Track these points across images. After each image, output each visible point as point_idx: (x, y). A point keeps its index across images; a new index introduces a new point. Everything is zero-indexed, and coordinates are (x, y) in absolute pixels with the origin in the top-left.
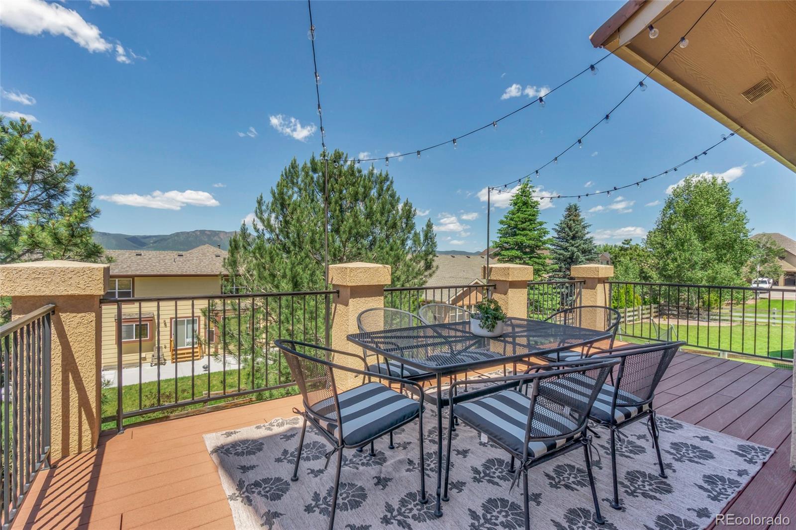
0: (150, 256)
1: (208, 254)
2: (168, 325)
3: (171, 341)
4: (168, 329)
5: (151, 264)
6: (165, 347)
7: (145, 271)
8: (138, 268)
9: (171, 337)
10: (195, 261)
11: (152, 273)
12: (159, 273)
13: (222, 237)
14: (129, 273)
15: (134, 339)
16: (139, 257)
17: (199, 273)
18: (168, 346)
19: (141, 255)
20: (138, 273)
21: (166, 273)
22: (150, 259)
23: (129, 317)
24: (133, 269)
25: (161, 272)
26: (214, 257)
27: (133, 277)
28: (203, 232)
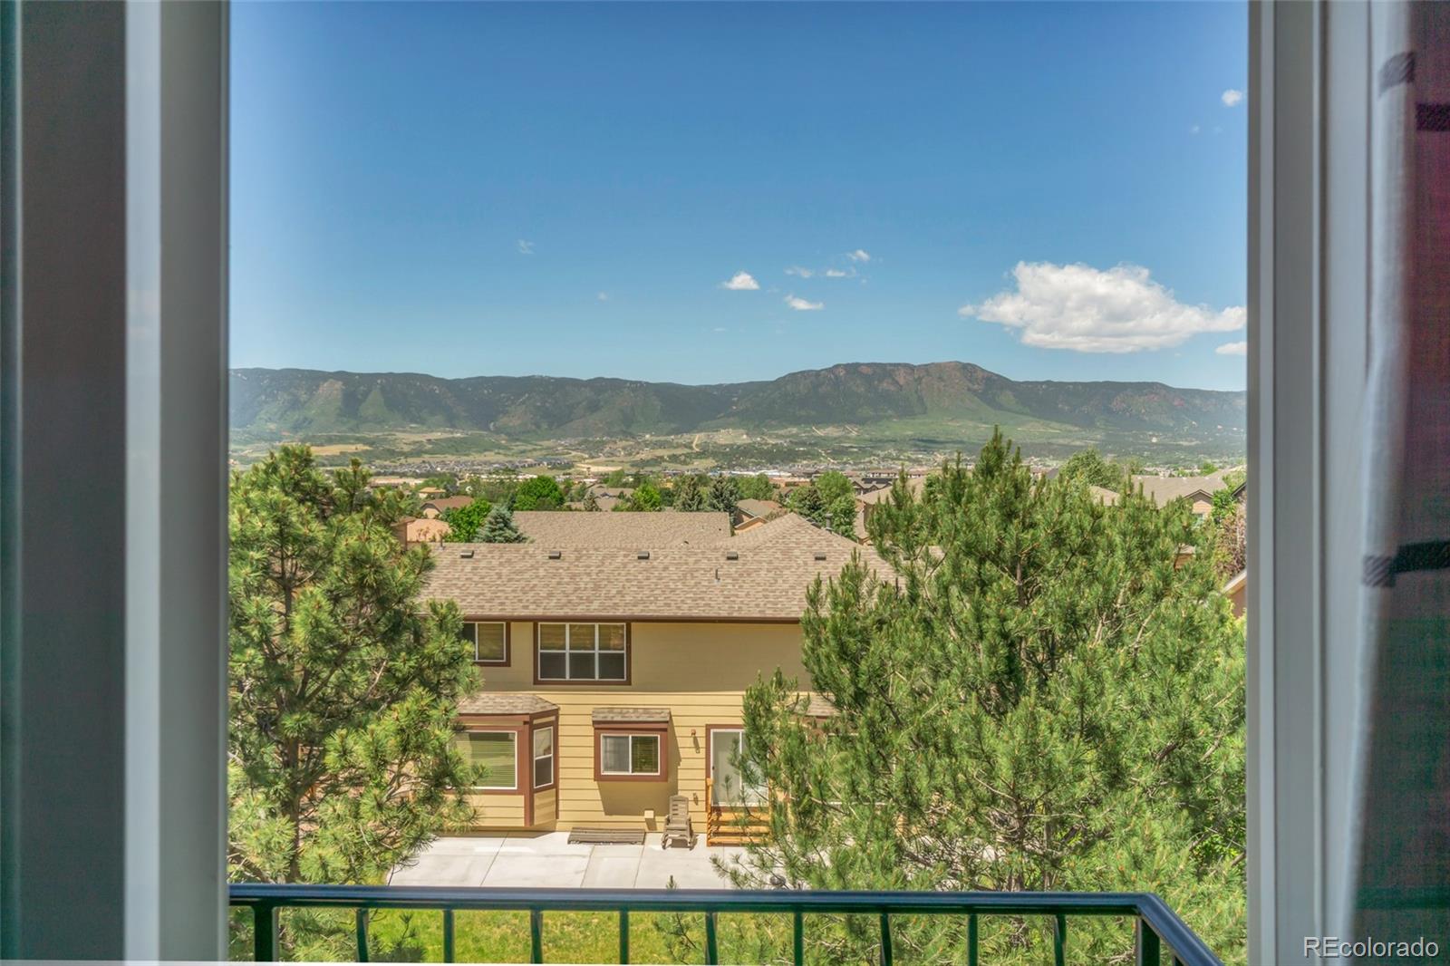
0: (667, 561)
1: (797, 552)
2: (702, 743)
3: (707, 787)
4: (703, 751)
5: (667, 586)
6: (696, 800)
7: (653, 607)
8: (639, 597)
9: (708, 776)
10: (763, 573)
11: (667, 613)
12: (680, 614)
13: (902, 382)
14: (619, 613)
15: (630, 773)
16: (643, 563)
17: (769, 614)
18: (701, 796)
19: (647, 558)
20: (637, 611)
21: (695, 613)
22: (666, 569)
23: (618, 718)
24: (628, 598)
25: (684, 611)
26: (811, 560)
27: (629, 621)
28: (853, 369)
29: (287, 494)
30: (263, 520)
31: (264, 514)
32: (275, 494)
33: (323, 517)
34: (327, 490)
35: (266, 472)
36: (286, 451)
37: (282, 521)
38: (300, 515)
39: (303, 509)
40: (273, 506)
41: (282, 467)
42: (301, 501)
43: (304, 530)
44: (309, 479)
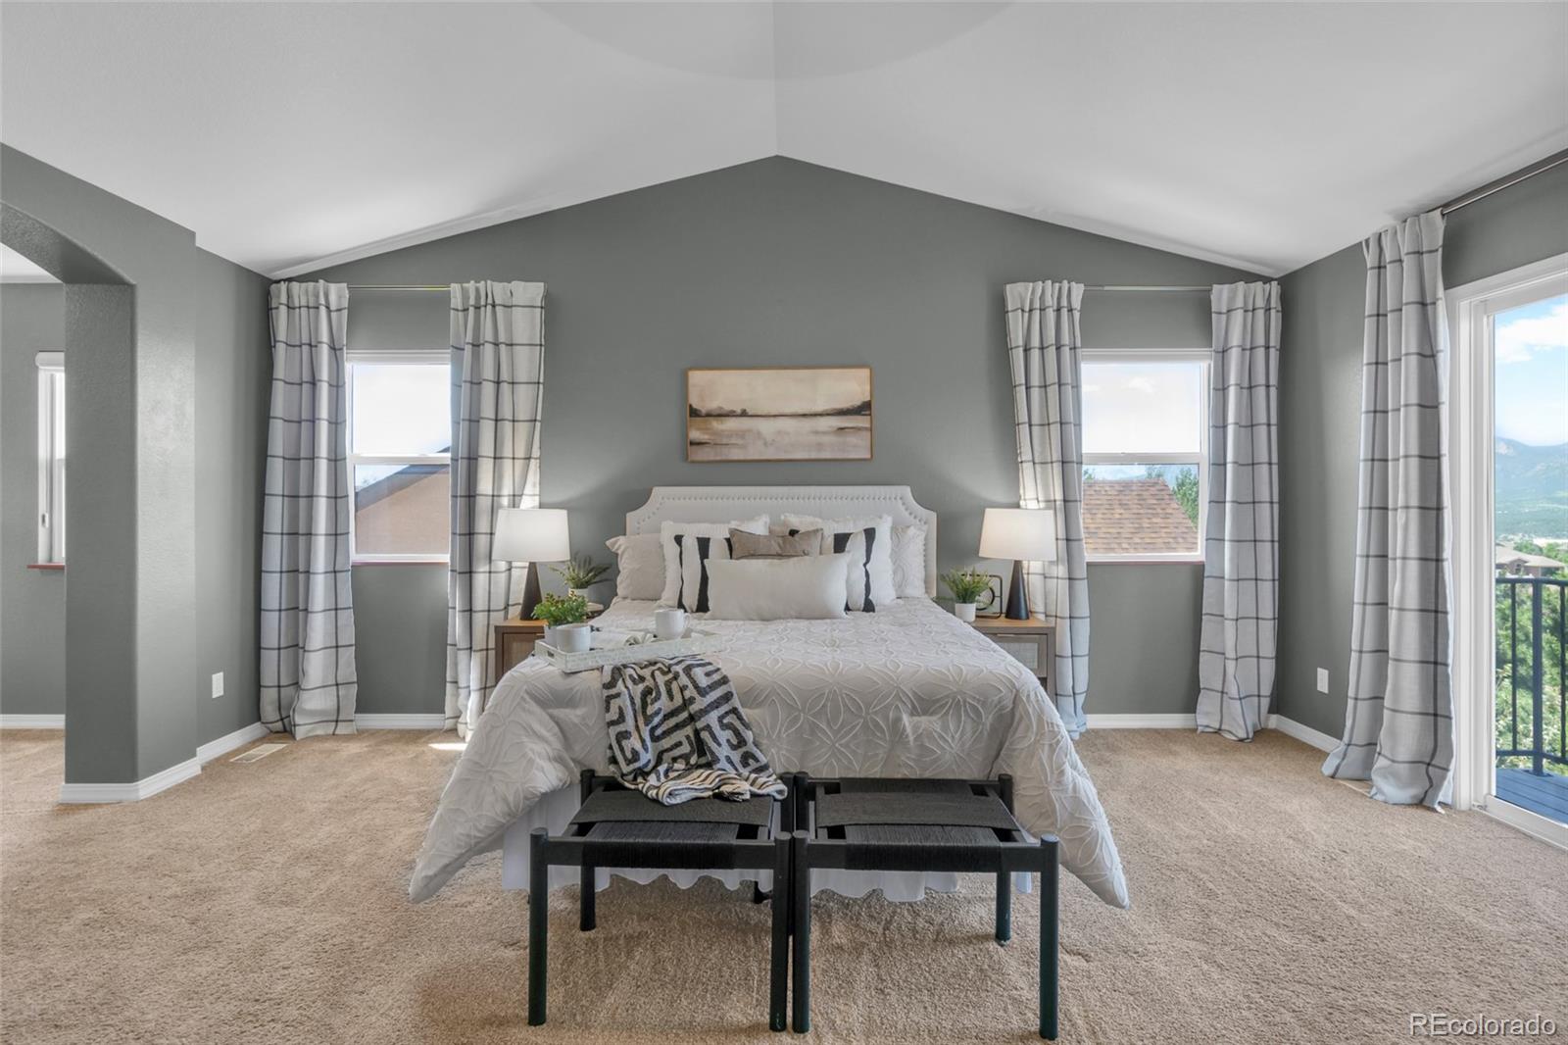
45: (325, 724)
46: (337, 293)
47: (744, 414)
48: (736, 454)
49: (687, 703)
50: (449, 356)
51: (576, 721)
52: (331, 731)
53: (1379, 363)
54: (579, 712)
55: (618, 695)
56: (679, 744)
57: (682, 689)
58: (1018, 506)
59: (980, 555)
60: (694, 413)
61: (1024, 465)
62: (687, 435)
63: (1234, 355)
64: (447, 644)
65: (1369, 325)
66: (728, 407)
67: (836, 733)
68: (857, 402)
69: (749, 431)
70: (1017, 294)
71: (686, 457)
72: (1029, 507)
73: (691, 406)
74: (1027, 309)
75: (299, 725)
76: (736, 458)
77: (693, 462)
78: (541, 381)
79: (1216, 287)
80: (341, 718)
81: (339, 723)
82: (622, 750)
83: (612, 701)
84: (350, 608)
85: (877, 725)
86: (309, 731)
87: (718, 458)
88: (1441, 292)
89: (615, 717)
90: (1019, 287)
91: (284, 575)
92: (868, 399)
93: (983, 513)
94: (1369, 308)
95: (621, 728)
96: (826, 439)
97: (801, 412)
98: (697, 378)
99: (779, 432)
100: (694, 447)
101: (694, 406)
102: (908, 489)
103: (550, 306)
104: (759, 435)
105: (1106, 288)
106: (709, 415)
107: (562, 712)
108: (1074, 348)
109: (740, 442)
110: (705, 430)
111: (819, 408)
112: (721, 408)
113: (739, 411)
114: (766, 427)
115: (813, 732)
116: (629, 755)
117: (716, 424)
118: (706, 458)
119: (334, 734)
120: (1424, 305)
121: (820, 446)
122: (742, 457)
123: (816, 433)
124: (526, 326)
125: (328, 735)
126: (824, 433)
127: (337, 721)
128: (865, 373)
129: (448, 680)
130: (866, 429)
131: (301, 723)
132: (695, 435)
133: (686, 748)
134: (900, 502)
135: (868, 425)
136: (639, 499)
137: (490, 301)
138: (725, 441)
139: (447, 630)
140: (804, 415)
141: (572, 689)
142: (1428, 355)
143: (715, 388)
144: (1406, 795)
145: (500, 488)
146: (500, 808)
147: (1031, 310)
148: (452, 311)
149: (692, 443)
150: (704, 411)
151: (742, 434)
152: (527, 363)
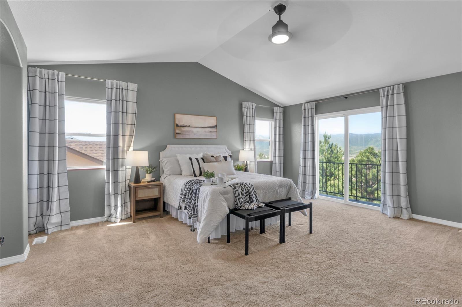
29: (369, 154)
30: (365, 158)
31: (365, 157)
32: (367, 154)
33: (375, 158)
34: (377, 154)
35: (366, 151)
36: (369, 148)
37: (368, 158)
38: (371, 157)
39: (372, 156)
40: (367, 156)
41: (369, 150)
42: (372, 155)
43: (372, 160)
44: (373, 152)
45: (57, 227)
46: (62, 75)
47: (189, 126)
48: (188, 137)
49: (249, 190)
50: (106, 102)
51: (228, 197)
52: (60, 229)
53: (305, 126)
54: (229, 195)
55: (237, 190)
56: (247, 199)
57: (247, 188)
58: (244, 150)
59: (239, 160)
60: (177, 125)
61: (246, 141)
62: (175, 132)
63: (278, 121)
64: (105, 194)
65: (303, 119)
66: (185, 124)
67: (269, 193)
68: (214, 125)
69: (190, 131)
70: (244, 104)
71: (175, 137)
72: (246, 150)
73: (176, 124)
74: (247, 108)
75: (49, 229)
76: (187, 138)
77: (177, 138)
78: (136, 113)
79: (275, 107)
80: (62, 224)
81: (62, 226)
82: (239, 201)
83: (236, 192)
84: (67, 185)
85: (274, 191)
86: (52, 230)
87: (183, 138)
88: (315, 115)
89: (238, 195)
90: (245, 103)
91: (39, 175)
92: (216, 124)
93: (239, 151)
94: (303, 116)
95: (239, 197)
96: (208, 134)
97: (202, 127)
98: (178, 116)
99: (197, 132)
100: (177, 135)
101: (177, 124)
102: (226, 146)
103: (138, 91)
104: (193, 132)
105: (259, 105)
106: (181, 126)
107: (226, 196)
108: (255, 117)
109: (188, 133)
110: (180, 130)
111: (206, 126)
112: (184, 125)
113: (188, 126)
114: (195, 130)
115: (266, 194)
116: (241, 202)
117: (183, 129)
118: (180, 138)
119: (61, 230)
120: (312, 117)
121: (206, 135)
122: (189, 137)
123: (205, 132)
124: (132, 96)
125: (59, 231)
126: (207, 132)
127: (61, 226)
128: (215, 118)
129: (106, 205)
130: (215, 131)
131: (50, 228)
132: (177, 131)
133: (248, 200)
134: (224, 149)
135: (216, 131)
136: (164, 148)
137: (121, 87)
138: (185, 133)
139: (105, 190)
140: (203, 128)
141: (227, 190)
142: (313, 125)
143: (183, 119)
144: (310, 197)
145: (124, 145)
146: (220, 218)
147: (248, 108)
148: (106, 88)
149: (177, 134)
150: (179, 125)
151: (189, 132)
152: (132, 107)
